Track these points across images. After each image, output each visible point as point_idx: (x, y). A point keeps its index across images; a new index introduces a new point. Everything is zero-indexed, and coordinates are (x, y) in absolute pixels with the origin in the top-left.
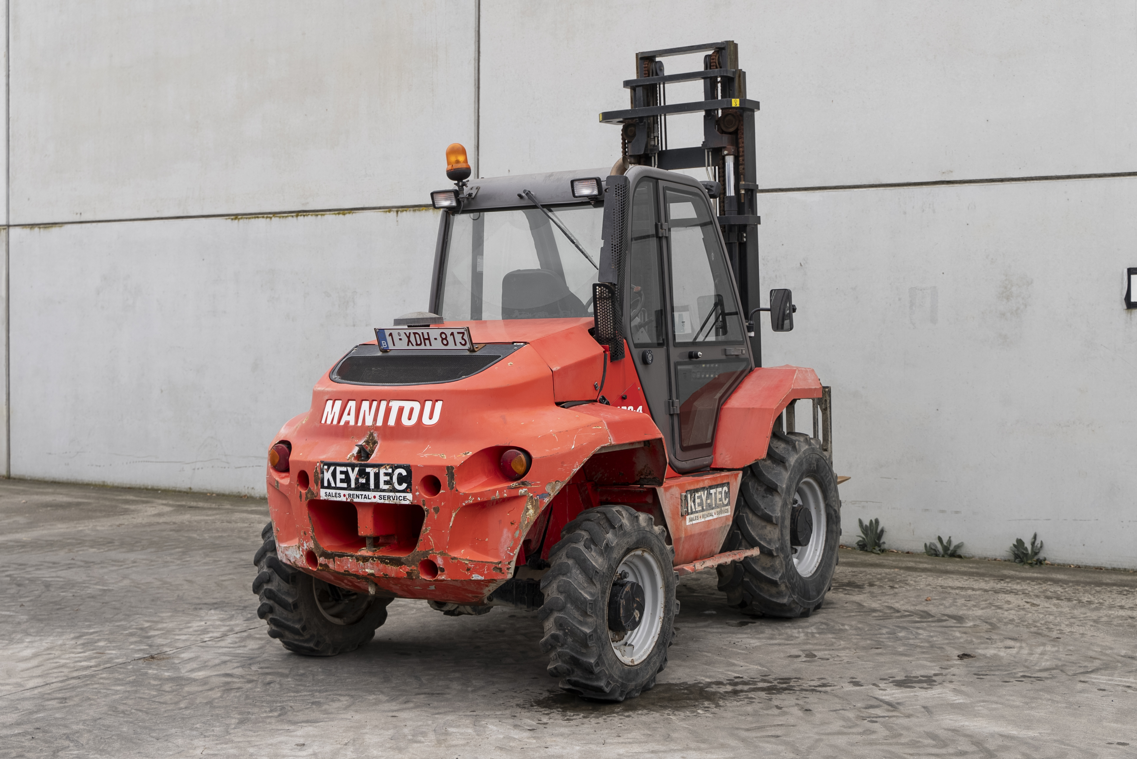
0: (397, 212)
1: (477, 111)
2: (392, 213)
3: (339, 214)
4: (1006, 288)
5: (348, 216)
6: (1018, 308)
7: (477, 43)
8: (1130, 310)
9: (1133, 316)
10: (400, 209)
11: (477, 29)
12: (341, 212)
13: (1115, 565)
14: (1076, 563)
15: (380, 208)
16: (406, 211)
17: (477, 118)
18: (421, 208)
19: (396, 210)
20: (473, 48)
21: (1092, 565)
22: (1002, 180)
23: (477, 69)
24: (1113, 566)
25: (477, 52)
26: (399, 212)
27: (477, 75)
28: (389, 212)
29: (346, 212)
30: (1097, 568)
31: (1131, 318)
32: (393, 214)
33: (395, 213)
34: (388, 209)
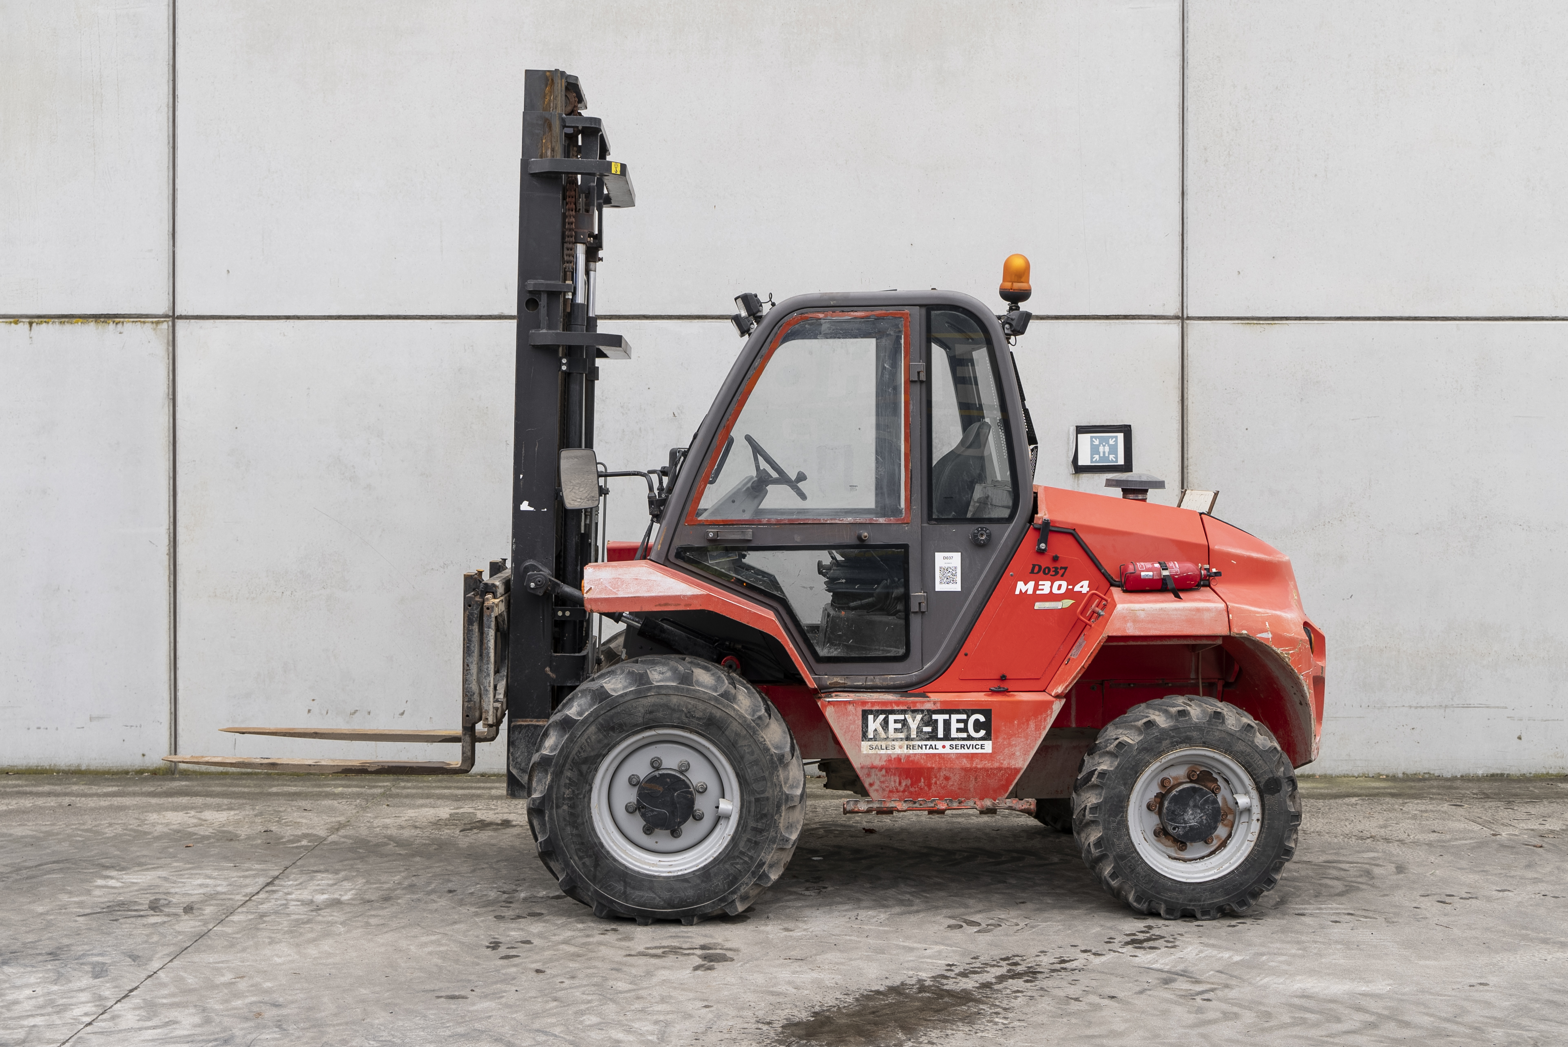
0: (31, 324)
2: (21, 325)
10: (36, 320)
16: (48, 323)
18: (74, 320)
19: (28, 320)
26: (34, 325)
28: (16, 323)
32: (23, 327)
33: (27, 326)
34: (15, 319)
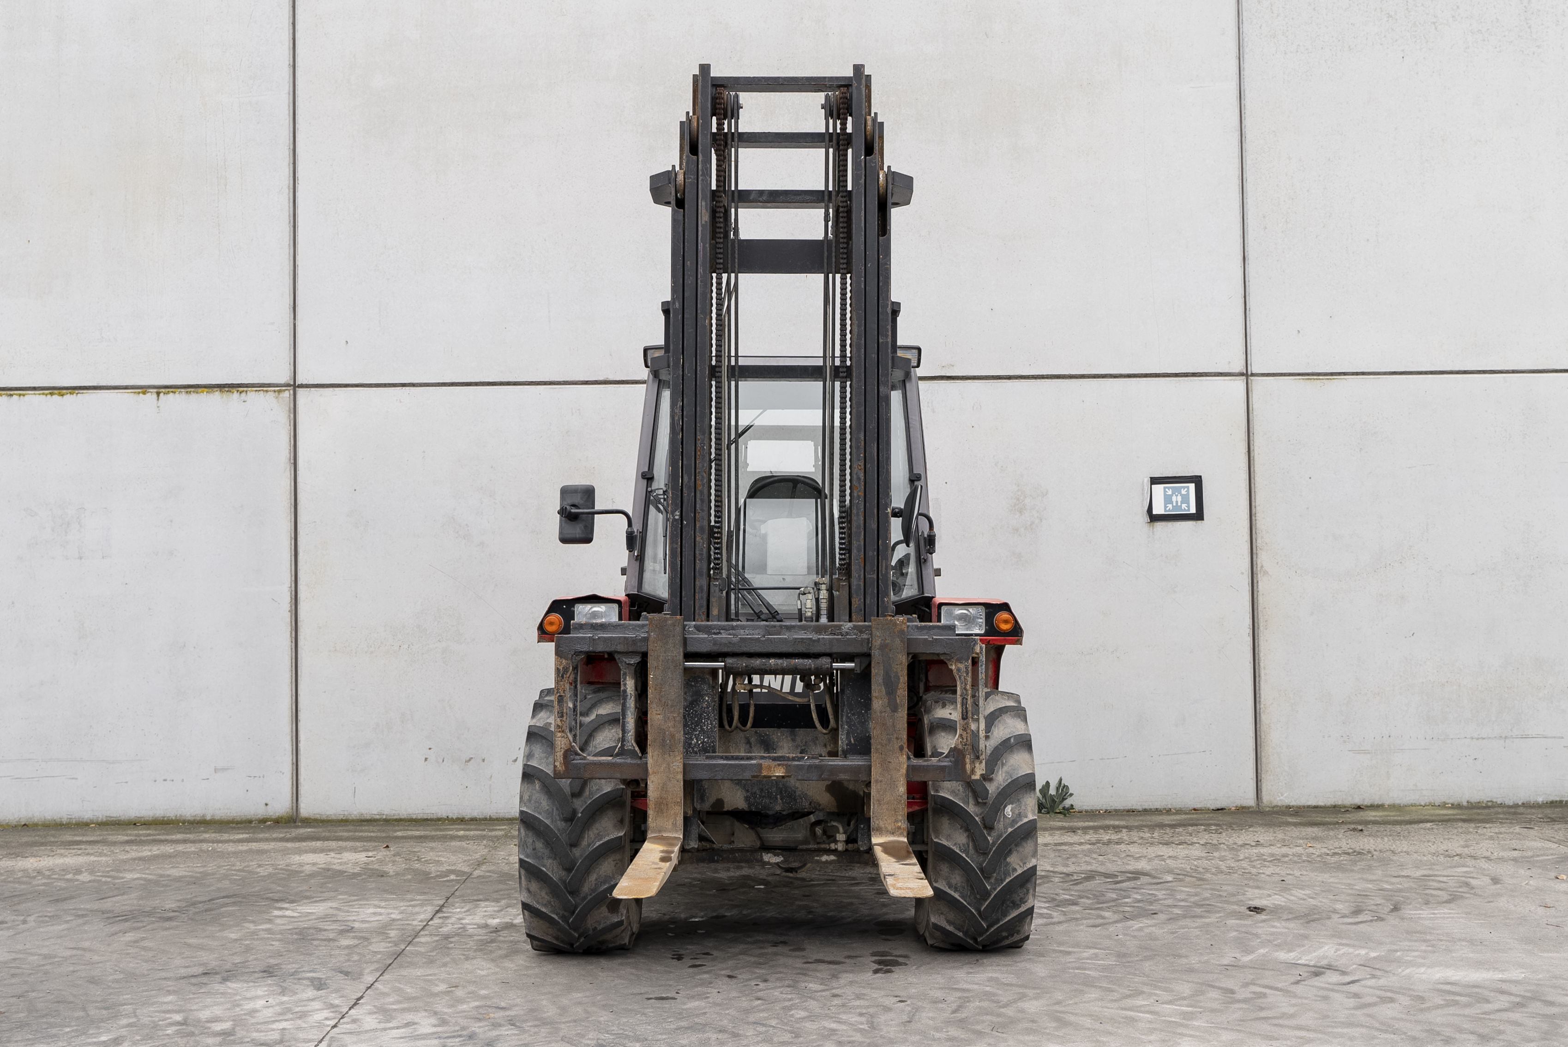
0: (158, 394)
1: (292, 258)
2: (149, 394)
3: (51, 394)
4: (1018, 499)
5: (69, 398)
6: (1033, 523)
7: (292, 166)
8: (1152, 523)
9: (1155, 530)
10: (163, 390)
11: (292, 147)
12: (56, 392)
13: (1146, 806)
14: (1104, 808)
15: (126, 388)
16: (175, 393)
17: (292, 268)
18: (200, 390)
19: (155, 390)
20: (286, 171)
21: (1122, 808)
22: (1009, 378)
23: (292, 201)
24: (1144, 807)
25: (292, 178)
26: (162, 395)
27: (292, 209)
28: (144, 393)
29: (64, 391)
30: (1128, 811)
31: (1153, 532)
32: (151, 397)
33: (155, 396)
34: (143, 389)
